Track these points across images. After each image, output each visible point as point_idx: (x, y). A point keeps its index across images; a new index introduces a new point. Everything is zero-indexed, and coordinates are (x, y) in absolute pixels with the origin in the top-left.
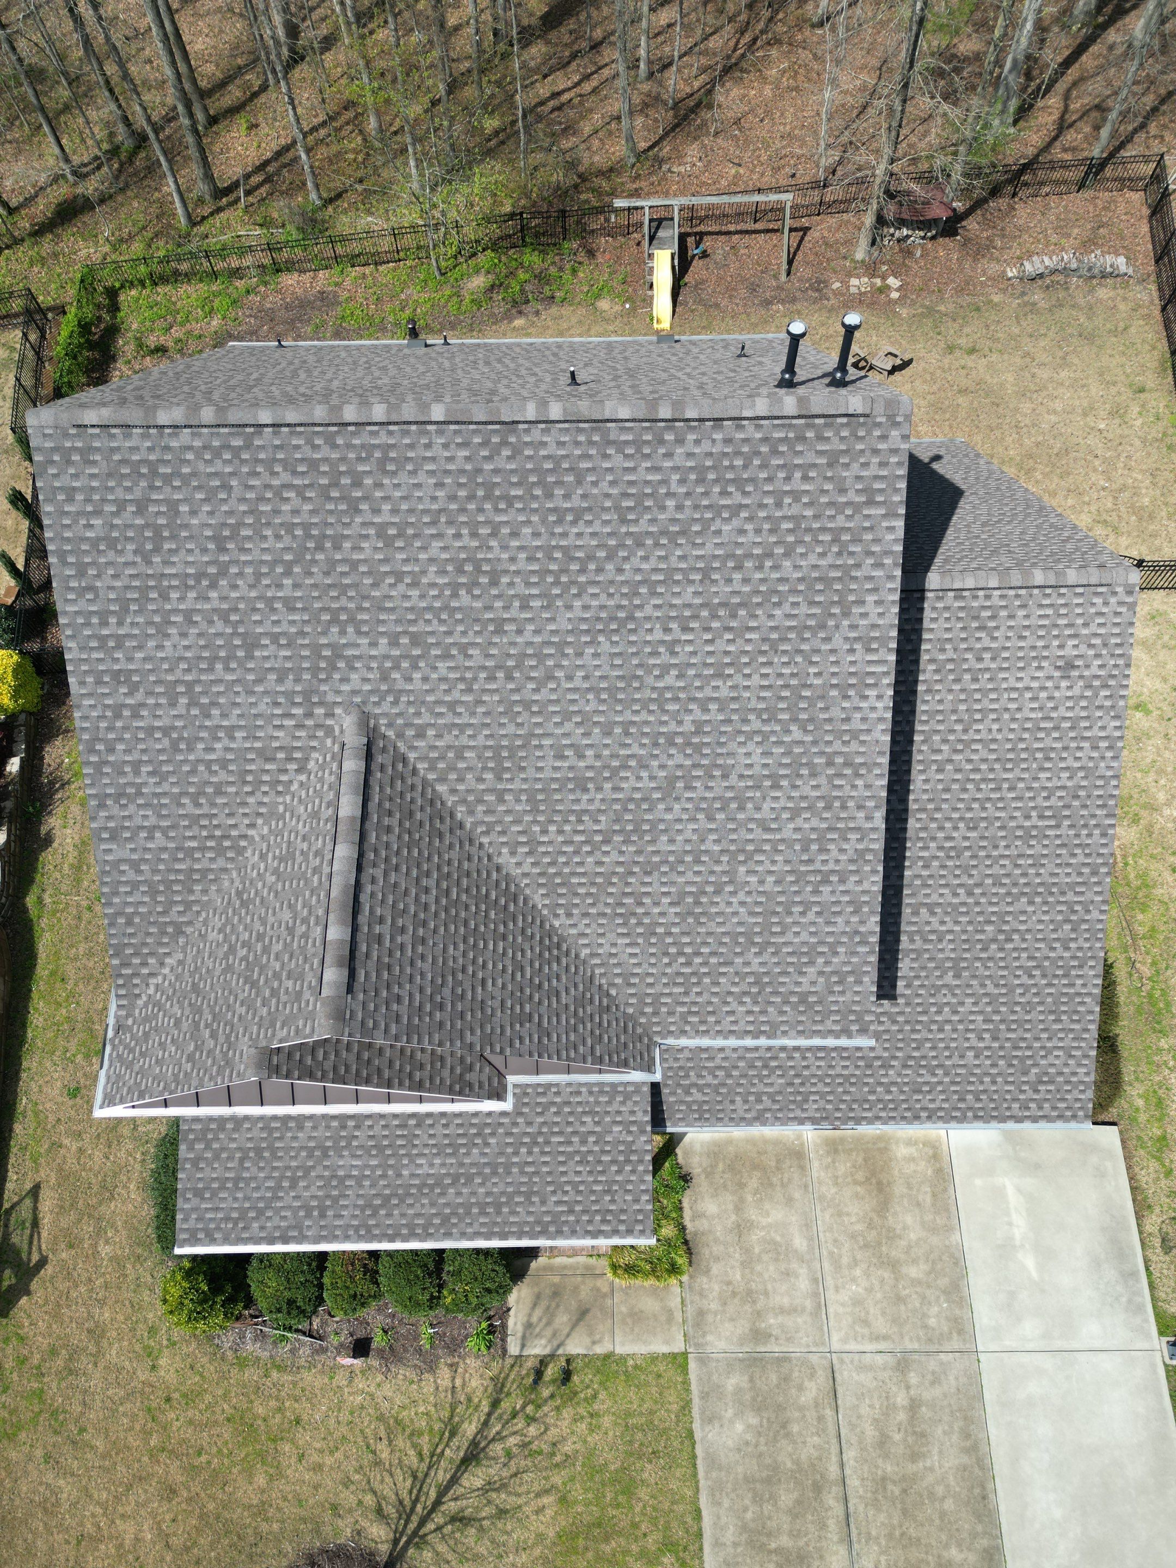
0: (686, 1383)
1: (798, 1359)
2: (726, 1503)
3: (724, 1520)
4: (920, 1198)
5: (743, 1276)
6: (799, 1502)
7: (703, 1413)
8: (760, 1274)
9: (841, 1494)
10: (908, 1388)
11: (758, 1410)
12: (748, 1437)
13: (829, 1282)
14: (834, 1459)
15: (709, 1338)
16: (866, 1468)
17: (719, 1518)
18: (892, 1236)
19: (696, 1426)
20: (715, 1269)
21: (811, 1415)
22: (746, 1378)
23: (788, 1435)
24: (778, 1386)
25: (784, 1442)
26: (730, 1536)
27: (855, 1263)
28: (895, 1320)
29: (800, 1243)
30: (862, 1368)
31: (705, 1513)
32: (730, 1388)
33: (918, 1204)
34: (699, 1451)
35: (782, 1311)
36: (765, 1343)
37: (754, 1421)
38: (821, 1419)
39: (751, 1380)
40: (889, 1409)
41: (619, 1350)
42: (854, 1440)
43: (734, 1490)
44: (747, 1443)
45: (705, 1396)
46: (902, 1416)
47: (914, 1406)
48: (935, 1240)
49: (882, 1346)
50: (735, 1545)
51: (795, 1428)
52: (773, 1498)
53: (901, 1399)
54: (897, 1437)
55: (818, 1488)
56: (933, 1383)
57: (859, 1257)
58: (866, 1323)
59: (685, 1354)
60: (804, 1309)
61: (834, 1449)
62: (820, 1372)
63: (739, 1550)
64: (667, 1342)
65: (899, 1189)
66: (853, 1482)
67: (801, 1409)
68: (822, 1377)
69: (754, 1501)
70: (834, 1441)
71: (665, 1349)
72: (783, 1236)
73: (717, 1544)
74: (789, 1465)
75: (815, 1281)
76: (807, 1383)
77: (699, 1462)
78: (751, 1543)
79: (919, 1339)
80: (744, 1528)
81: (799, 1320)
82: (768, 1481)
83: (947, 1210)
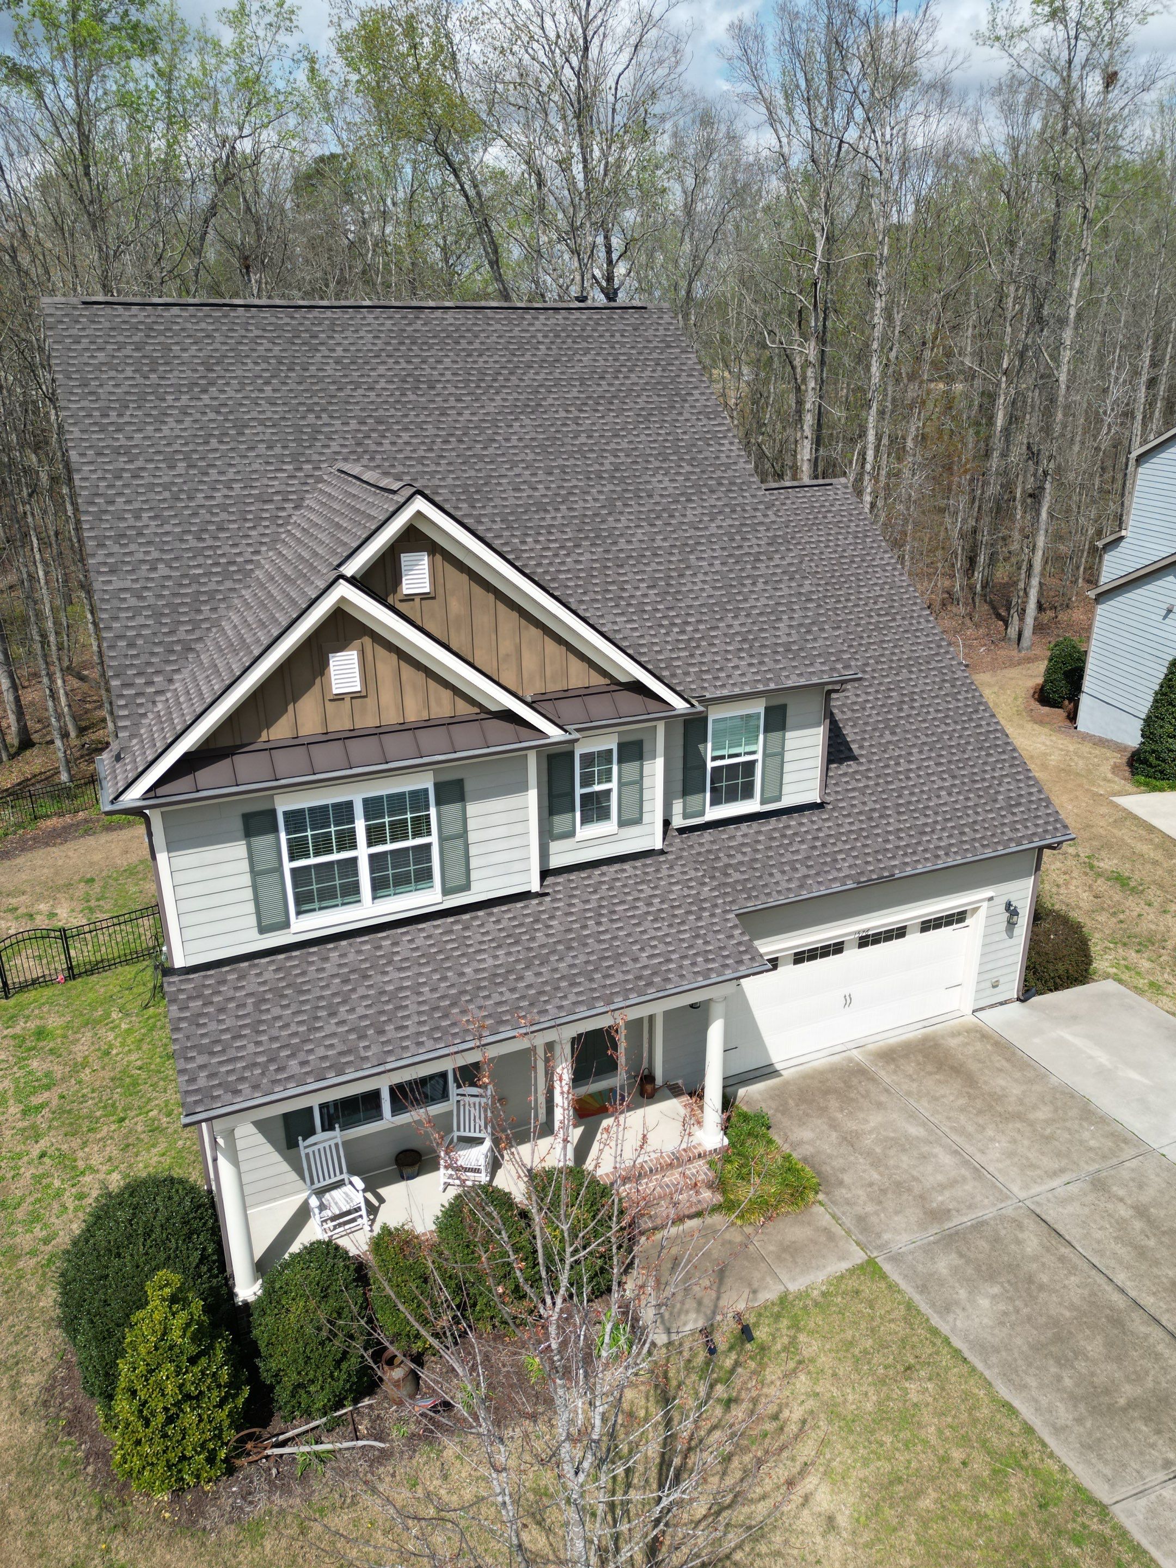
0: (893, 1288)
1: (994, 1218)
10: (1121, 1200)
11: (991, 1276)
13: (970, 1149)
14: (1109, 1288)
15: (886, 1236)
16: (1148, 1283)
17: (1036, 1401)
18: (999, 1098)
19: (936, 1321)
20: (847, 1178)
21: (1049, 1259)
22: (954, 1255)
23: (1041, 1287)
24: (993, 1249)
27: (982, 1128)
30: (1063, 1202)
35: (942, 1187)
39: (961, 1255)
40: (1122, 1224)
41: (793, 1287)
42: (1112, 1263)
45: (923, 1289)
47: (1141, 1211)
49: (1066, 1177)
51: (1045, 1279)
52: (1079, 1353)
53: (1124, 1212)
54: (1152, 1243)
55: (1117, 1321)
56: (1140, 1187)
57: (981, 1121)
58: (1033, 1166)
59: (871, 1262)
60: (964, 1179)
61: (1101, 1280)
62: (1026, 1221)
63: (1089, 1424)
64: (842, 1258)
65: (973, 1066)
66: (1148, 1301)
67: (1035, 1258)
68: (1031, 1224)
69: (1061, 1366)
70: (1094, 1272)
71: (844, 1266)
72: (894, 1131)
73: (1058, 1430)
74: (1067, 1314)
75: (956, 1153)
76: (1020, 1236)
77: (967, 1354)
78: (1094, 1410)
79: (1094, 1160)
80: (1074, 1399)
81: (966, 1187)
82: (1058, 1339)
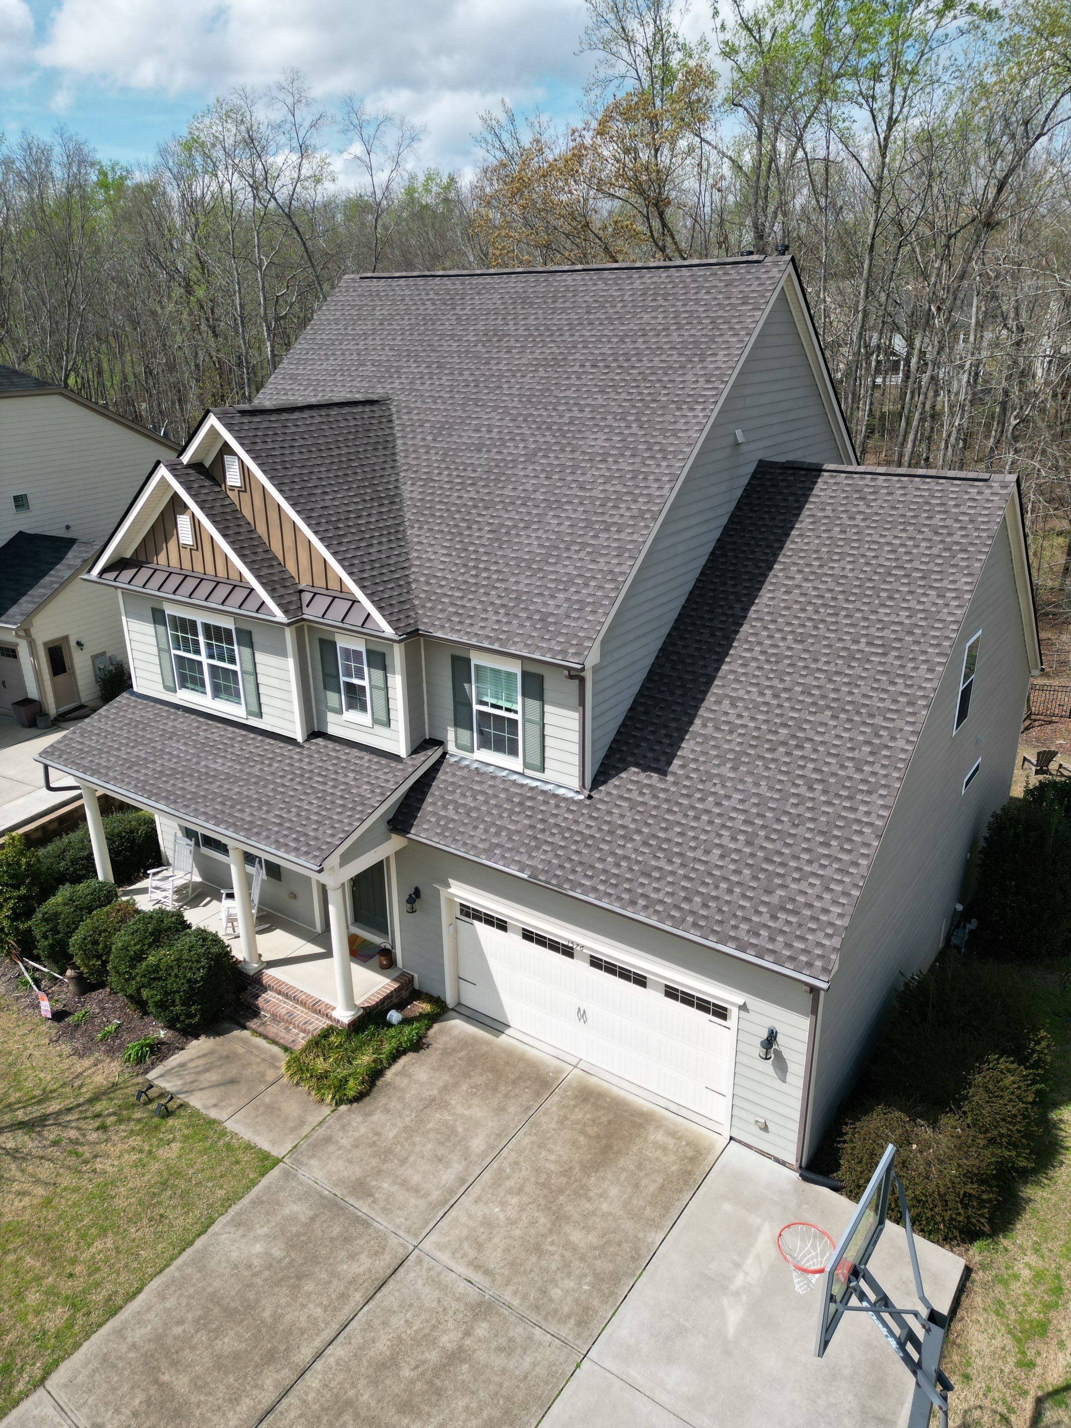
1: (377, 1231)
2: (170, 1303)
3: (151, 1316)
4: (644, 1182)
5: (395, 1137)
6: (237, 1356)
7: (239, 1214)
8: (414, 1145)
9: (288, 1382)
10: (467, 1334)
11: (291, 1245)
12: (256, 1262)
13: (476, 1190)
14: (318, 1343)
15: (314, 1162)
16: (341, 1377)
17: (149, 1309)
18: (582, 1193)
19: (222, 1221)
20: (378, 1117)
21: (337, 1286)
22: (310, 1213)
23: (296, 1288)
24: (332, 1240)
25: (285, 1290)
26: (137, 1335)
27: (520, 1191)
28: (514, 1265)
29: (478, 1144)
30: (435, 1282)
31: (141, 1297)
32: (287, 1211)
33: (637, 1186)
34: (199, 1243)
35: (404, 1184)
36: (358, 1198)
37: (277, 1252)
38: (344, 1296)
39: (313, 1219)
40: (427, 1339)
41: (230, 1125)
42: (357, 1340)
43: (190, 1297)
44: (249, 1266)
45: (258, 1202)
46: (433, 1356)
47: (457, 1356)
48: (628, 1225)
49: (477, 1277)
50: (134, 1347)
51: (309, 1286)
52: (218, 1333)
53: (448, 1339)
54: (406, 1372)
55: (270, 1357)
56: (500, 1349)
57: (527, 1189)
58: (479, 1247)
59: (277, 1161)
60: (427, 1195)
61: (327, 1335)
62: (387, 1257)
63: (132, 1355)
64: (273, 1143)
66: (313, 1381)
67: (334, 1274)
68: (384, 1262)
69: (197, 1321)
70: (335, 1327)
71: (265, 1146)
72: (467, 1130)
73: (120, 1334)
74: (267, 1314)
75: (463, 1181)
76: (363, 1257)
77: (190, 1251)
78: (148, 1357)
79: (525, 1297)
80: (158, 1338)
81: (413, 1201)
82: (230, 1313)
83: (667, 1209)
